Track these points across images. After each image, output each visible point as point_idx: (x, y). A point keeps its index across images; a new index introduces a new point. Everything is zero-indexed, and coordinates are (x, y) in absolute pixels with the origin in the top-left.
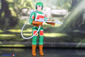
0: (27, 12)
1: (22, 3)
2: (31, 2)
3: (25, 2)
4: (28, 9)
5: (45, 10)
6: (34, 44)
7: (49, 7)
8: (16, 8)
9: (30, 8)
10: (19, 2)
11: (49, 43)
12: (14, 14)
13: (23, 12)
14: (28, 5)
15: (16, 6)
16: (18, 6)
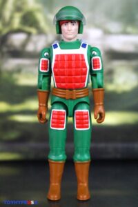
0: (24, 44)
1: (7, 14)
2: (38, 10)
4: (29, 34)
9: (33, 31)
14: (29, 20)
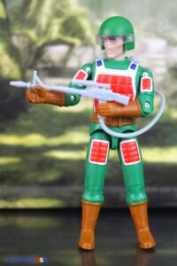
0: (65, 60)
1: (43, 20)
3: (57, 14)
4: (72, 46)
5: (144, 49)
6: (93, 197)
7: (160, 36)
8: (16, 41)
9: (77, 41)
10: (29, 15)
11: (166, 189)
12: (12, 70)
13: (51, 61)
15: (19, 35)
16: (25, 35)
